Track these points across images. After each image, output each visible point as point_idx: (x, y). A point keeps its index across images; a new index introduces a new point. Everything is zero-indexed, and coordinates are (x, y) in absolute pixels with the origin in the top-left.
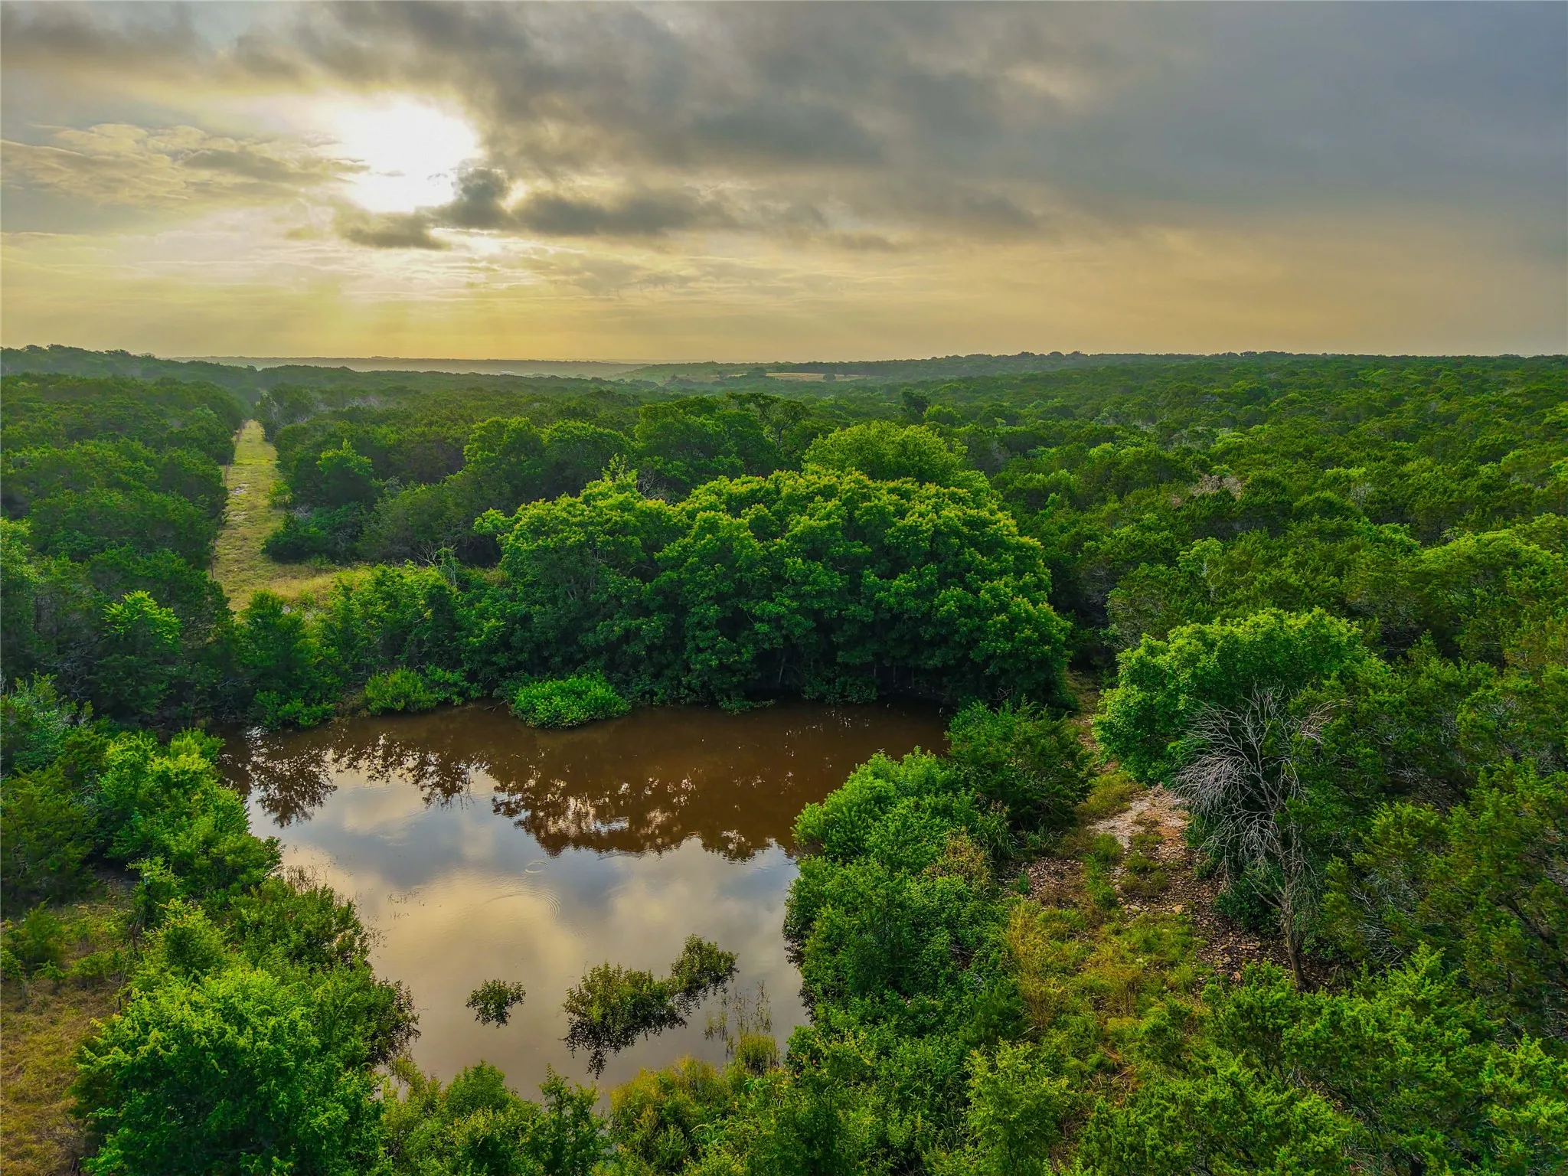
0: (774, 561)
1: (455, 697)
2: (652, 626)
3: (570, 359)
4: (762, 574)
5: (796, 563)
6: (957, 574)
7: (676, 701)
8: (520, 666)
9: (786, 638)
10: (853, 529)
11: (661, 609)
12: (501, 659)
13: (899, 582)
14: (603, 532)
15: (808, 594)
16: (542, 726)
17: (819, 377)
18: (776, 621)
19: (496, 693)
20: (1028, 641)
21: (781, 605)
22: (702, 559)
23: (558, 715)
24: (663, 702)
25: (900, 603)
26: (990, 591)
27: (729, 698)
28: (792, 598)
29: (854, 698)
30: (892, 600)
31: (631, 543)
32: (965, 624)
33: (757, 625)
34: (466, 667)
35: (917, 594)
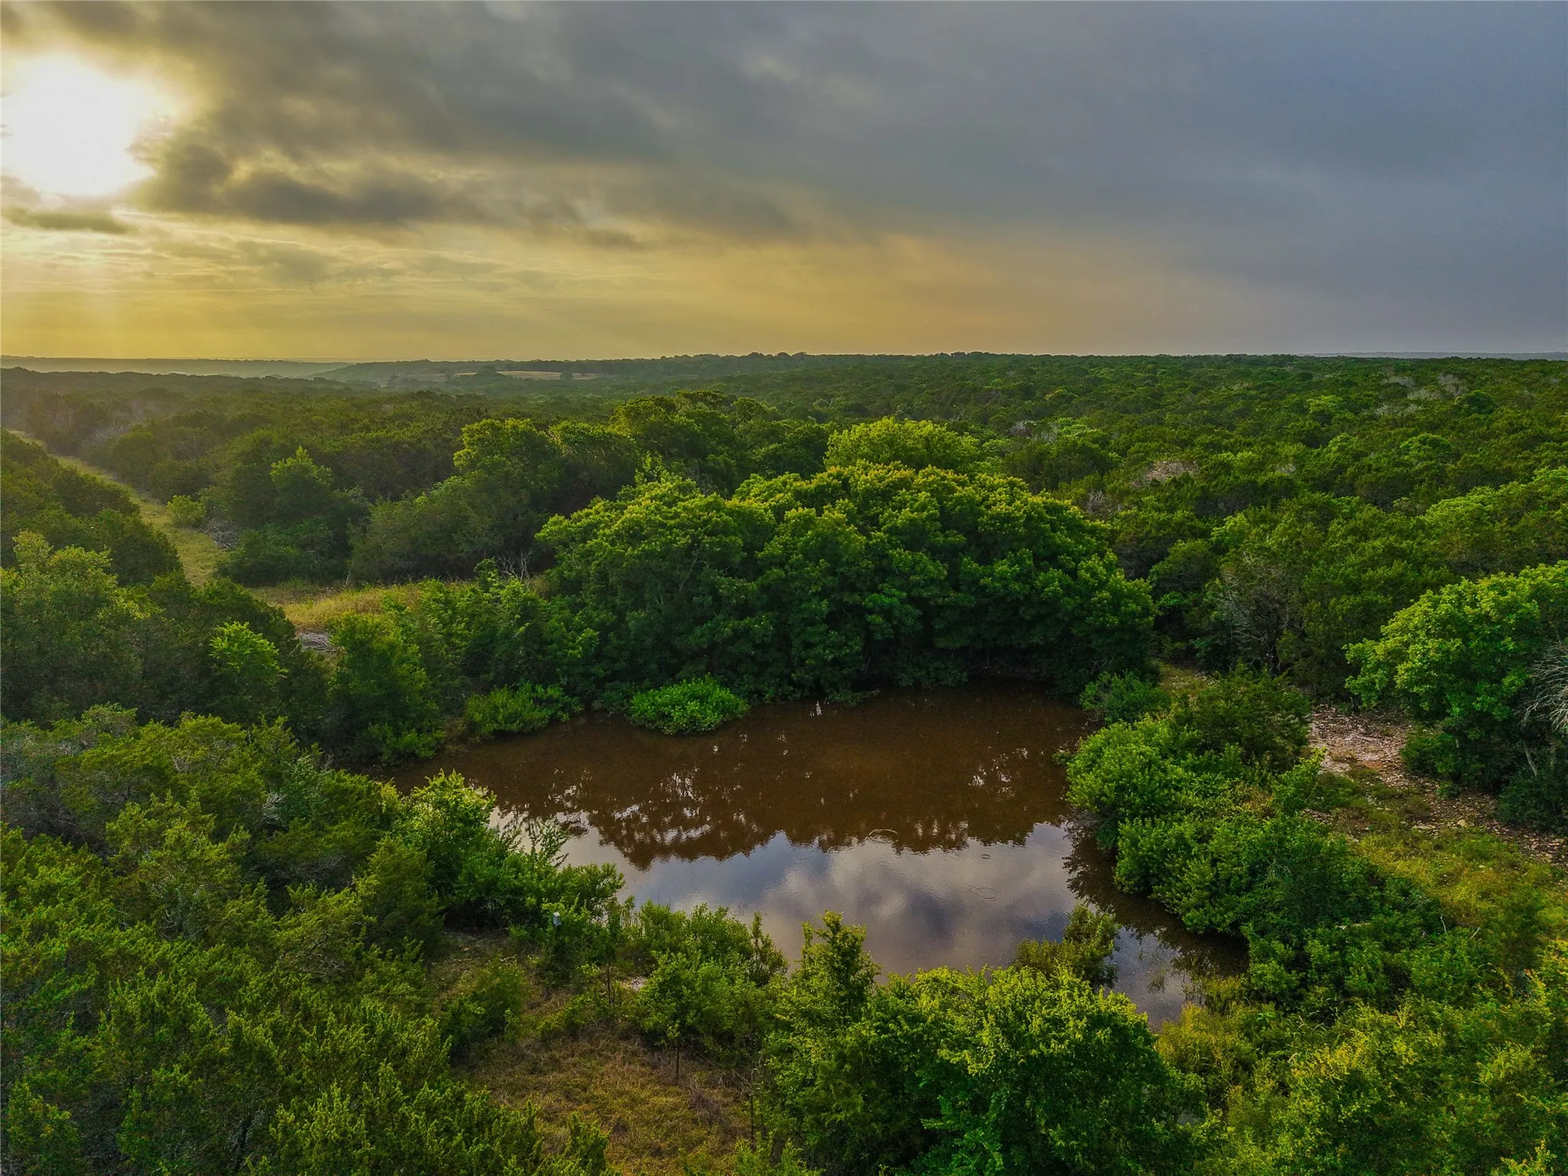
0: (877, 553)
1: (560, 713)
2: (761, 624)
3: (251, 357)
4: (867, 568)
5: (901, 555)
6: (1050, 557)
7: (784, 697)
8: (614, 676)
9: (896, 628)
10: (947, 520)
11: (766, 608)
12: (599, 670)
13: (1002, 567)
14: (705, 533)
15: (917, 584)
16: (680, 734)
17: (556, 375)
18: (887, 613)
19: (597, 705)
20: (1133, 614)
21: (891, 596)
22: (806, 557)
23: (693, 720)
24: (773, 700)
25: (1005, 587)
26: (1088, 570)
27: (838, 691)
28: (901, 588)
29: (949, 681)
30: (997, 584)
31: (734, 543)
32: (1070, 603)
33: (870, 618)
34: (564, 681)
35: (1018, 578)
